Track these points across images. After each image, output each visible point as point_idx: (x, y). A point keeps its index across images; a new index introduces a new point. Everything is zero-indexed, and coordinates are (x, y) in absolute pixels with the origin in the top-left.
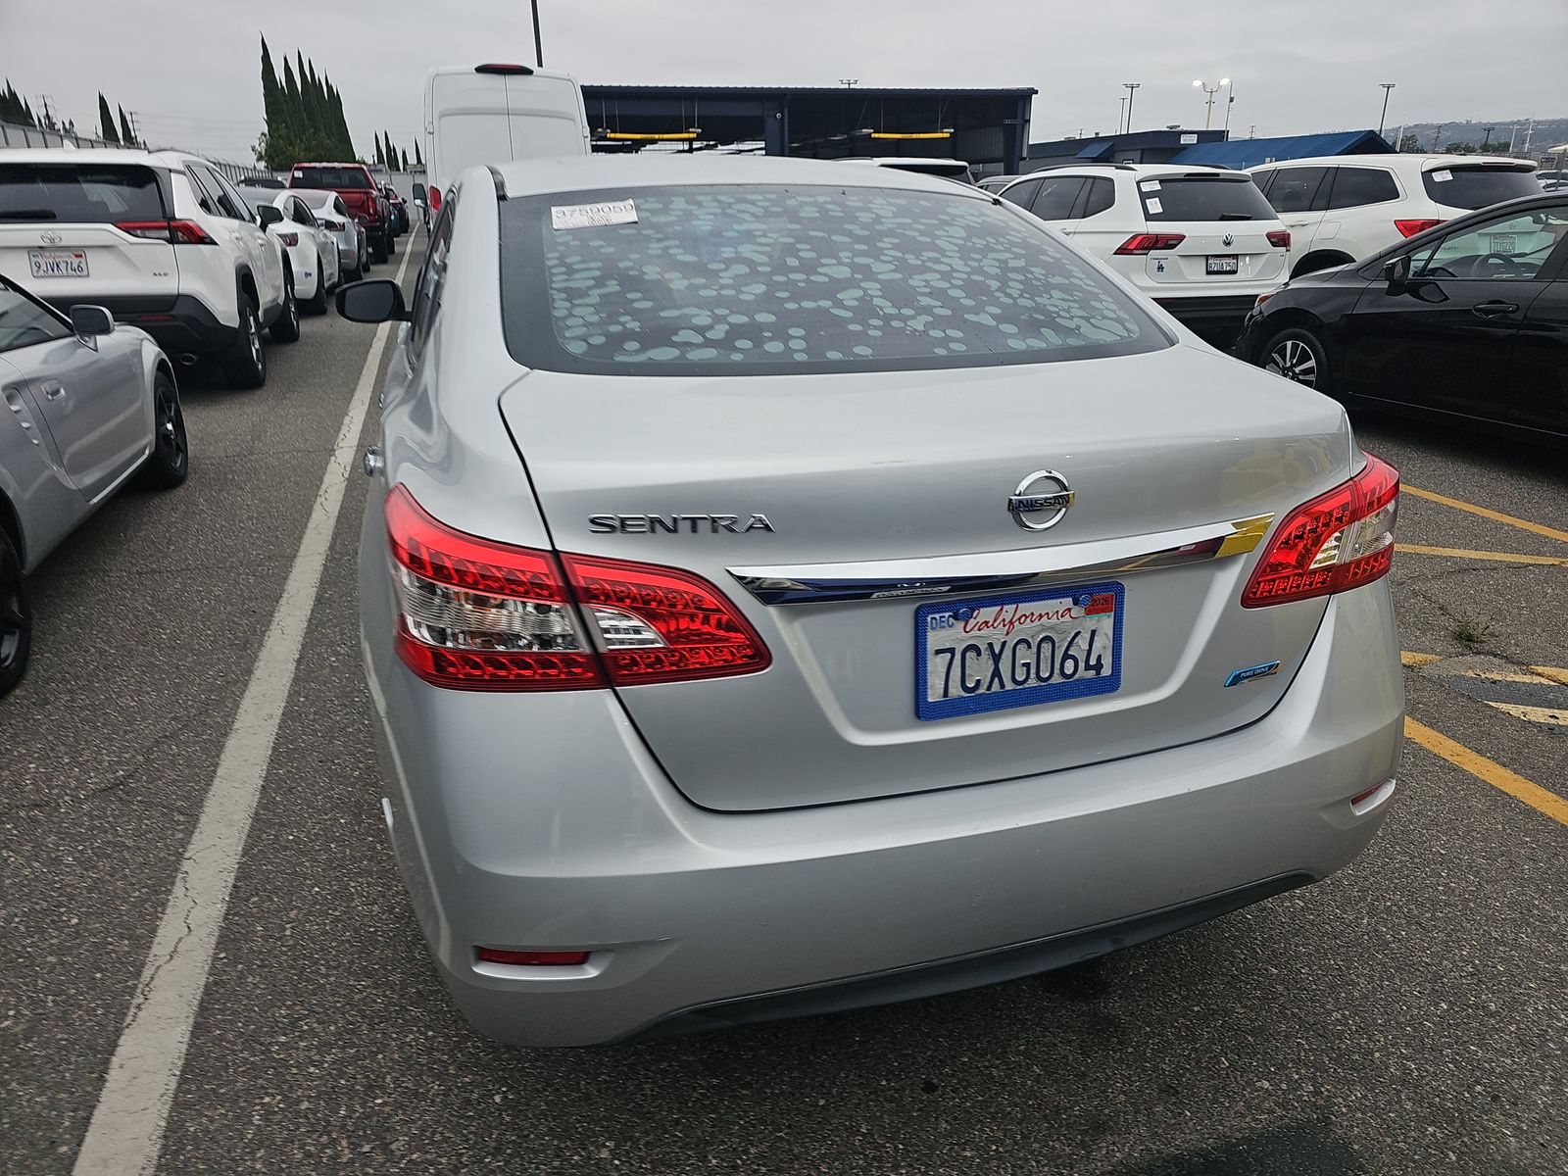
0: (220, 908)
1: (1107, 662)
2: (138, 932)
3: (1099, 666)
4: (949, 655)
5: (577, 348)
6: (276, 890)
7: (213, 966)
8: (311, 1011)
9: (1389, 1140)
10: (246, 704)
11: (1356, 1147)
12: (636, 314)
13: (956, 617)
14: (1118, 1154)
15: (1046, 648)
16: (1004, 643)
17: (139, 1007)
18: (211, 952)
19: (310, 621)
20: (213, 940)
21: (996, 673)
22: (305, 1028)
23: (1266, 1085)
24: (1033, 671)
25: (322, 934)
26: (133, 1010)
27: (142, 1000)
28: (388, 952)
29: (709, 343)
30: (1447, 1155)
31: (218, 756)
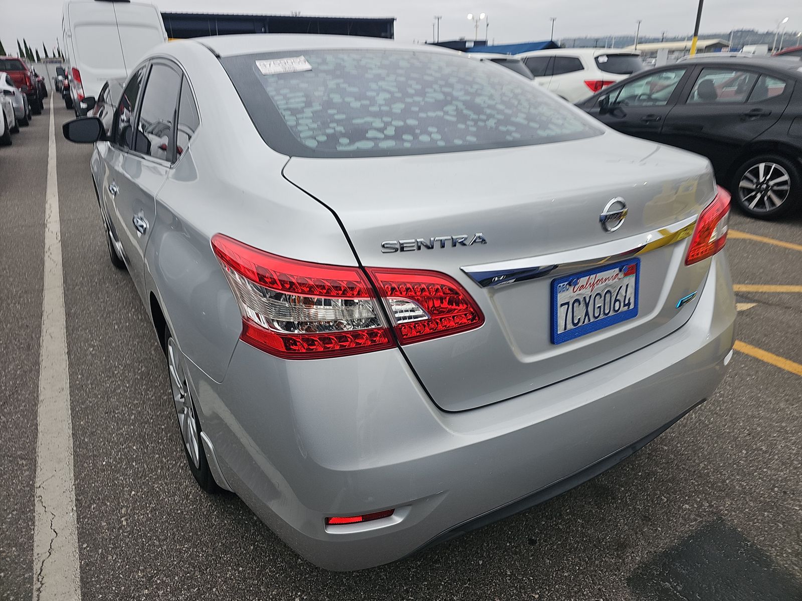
0: (72, 516)
1: (632, 301)
2: (20, 541)
3: (629, 304)
4: (567, 306)
5: (312, 144)
6: (106, 498)
7: (81, 554)
8: (158, 571)
9: (751, 523)
10: (42, 384)
11: (739, 530)
12: (338, 122)
13: (570, 284)
14: (637, 558)
15: (608, 296)
16: (590, 296)
17: (39, 590)
18: (77, 545)
19: (67, 328)
20: (75, 537)
21: (587, 314)
22: (158, 582)
23: (687, 506)
24: (602, 310)
25: (147, 520)
26: (35, 594)
27: (39, 585)
28: (195, 523)
29: (387, 138)
30: (778, 526)
31: (36, 419)
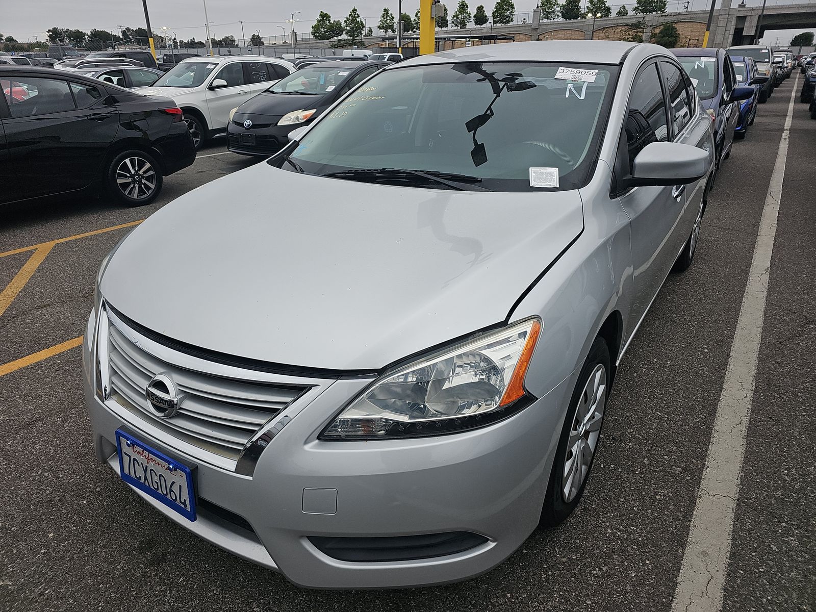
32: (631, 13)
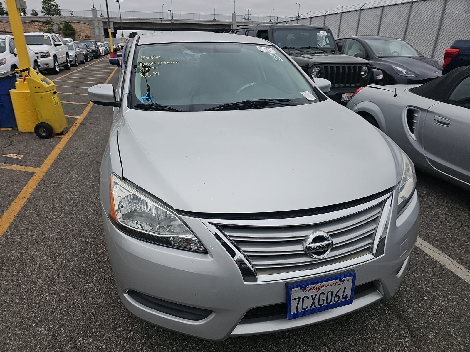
32: (40, 15)
